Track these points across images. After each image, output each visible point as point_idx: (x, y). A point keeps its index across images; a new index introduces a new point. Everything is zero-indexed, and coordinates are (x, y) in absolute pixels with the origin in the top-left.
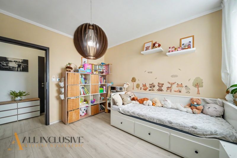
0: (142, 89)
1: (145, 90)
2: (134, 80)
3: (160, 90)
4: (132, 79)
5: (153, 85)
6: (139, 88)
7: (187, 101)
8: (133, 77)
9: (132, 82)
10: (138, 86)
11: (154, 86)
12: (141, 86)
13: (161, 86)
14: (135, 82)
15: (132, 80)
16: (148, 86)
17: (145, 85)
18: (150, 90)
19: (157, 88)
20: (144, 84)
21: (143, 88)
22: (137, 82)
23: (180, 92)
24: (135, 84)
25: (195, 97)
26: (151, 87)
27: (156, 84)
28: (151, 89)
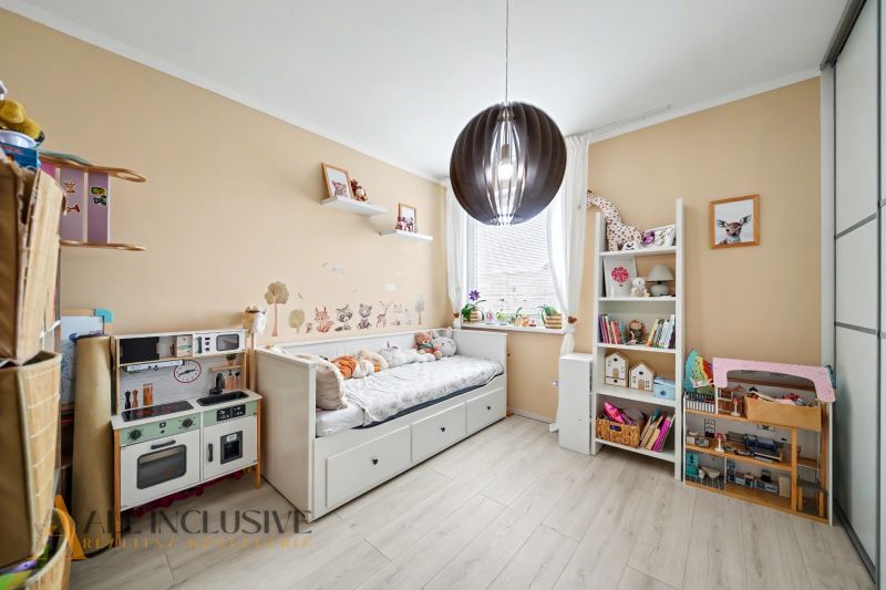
0: (314, 331)
1: (324, 330)
2: (276, 293)
3: (364, 325)
4: (267, 290)
5: (346, 311)
6: (303, 328)
7: (411, 340)
8: (274, 282)
9: (269, 303)
10: (296, 319)
11: (350, 316)
12: (310, 317)
13: (366, 311)
14: (284, 302)
15: (266, 296)
16: (333, 316)
17: (325, 312)
18: (339, 329)
19: (357, 319)
20: (321, 310)
21: (316, 325)
22: (292, 304)
23: (399, 324)
24: (285, 310)
25: (424, 331)
26: (341, 320)
27: (355, 309)
28: (342, 325)
